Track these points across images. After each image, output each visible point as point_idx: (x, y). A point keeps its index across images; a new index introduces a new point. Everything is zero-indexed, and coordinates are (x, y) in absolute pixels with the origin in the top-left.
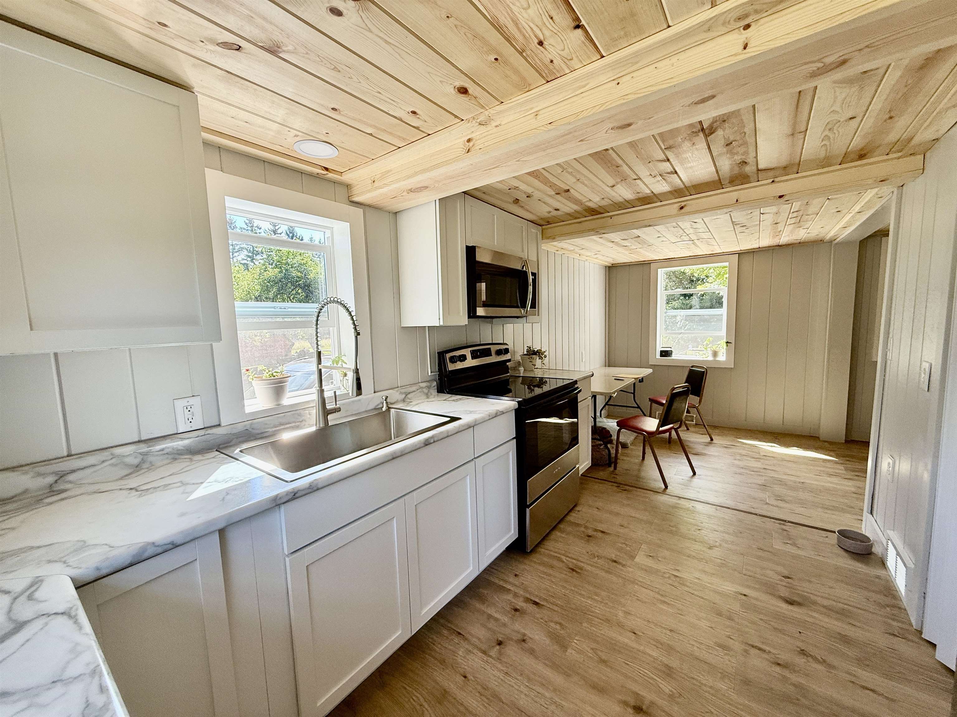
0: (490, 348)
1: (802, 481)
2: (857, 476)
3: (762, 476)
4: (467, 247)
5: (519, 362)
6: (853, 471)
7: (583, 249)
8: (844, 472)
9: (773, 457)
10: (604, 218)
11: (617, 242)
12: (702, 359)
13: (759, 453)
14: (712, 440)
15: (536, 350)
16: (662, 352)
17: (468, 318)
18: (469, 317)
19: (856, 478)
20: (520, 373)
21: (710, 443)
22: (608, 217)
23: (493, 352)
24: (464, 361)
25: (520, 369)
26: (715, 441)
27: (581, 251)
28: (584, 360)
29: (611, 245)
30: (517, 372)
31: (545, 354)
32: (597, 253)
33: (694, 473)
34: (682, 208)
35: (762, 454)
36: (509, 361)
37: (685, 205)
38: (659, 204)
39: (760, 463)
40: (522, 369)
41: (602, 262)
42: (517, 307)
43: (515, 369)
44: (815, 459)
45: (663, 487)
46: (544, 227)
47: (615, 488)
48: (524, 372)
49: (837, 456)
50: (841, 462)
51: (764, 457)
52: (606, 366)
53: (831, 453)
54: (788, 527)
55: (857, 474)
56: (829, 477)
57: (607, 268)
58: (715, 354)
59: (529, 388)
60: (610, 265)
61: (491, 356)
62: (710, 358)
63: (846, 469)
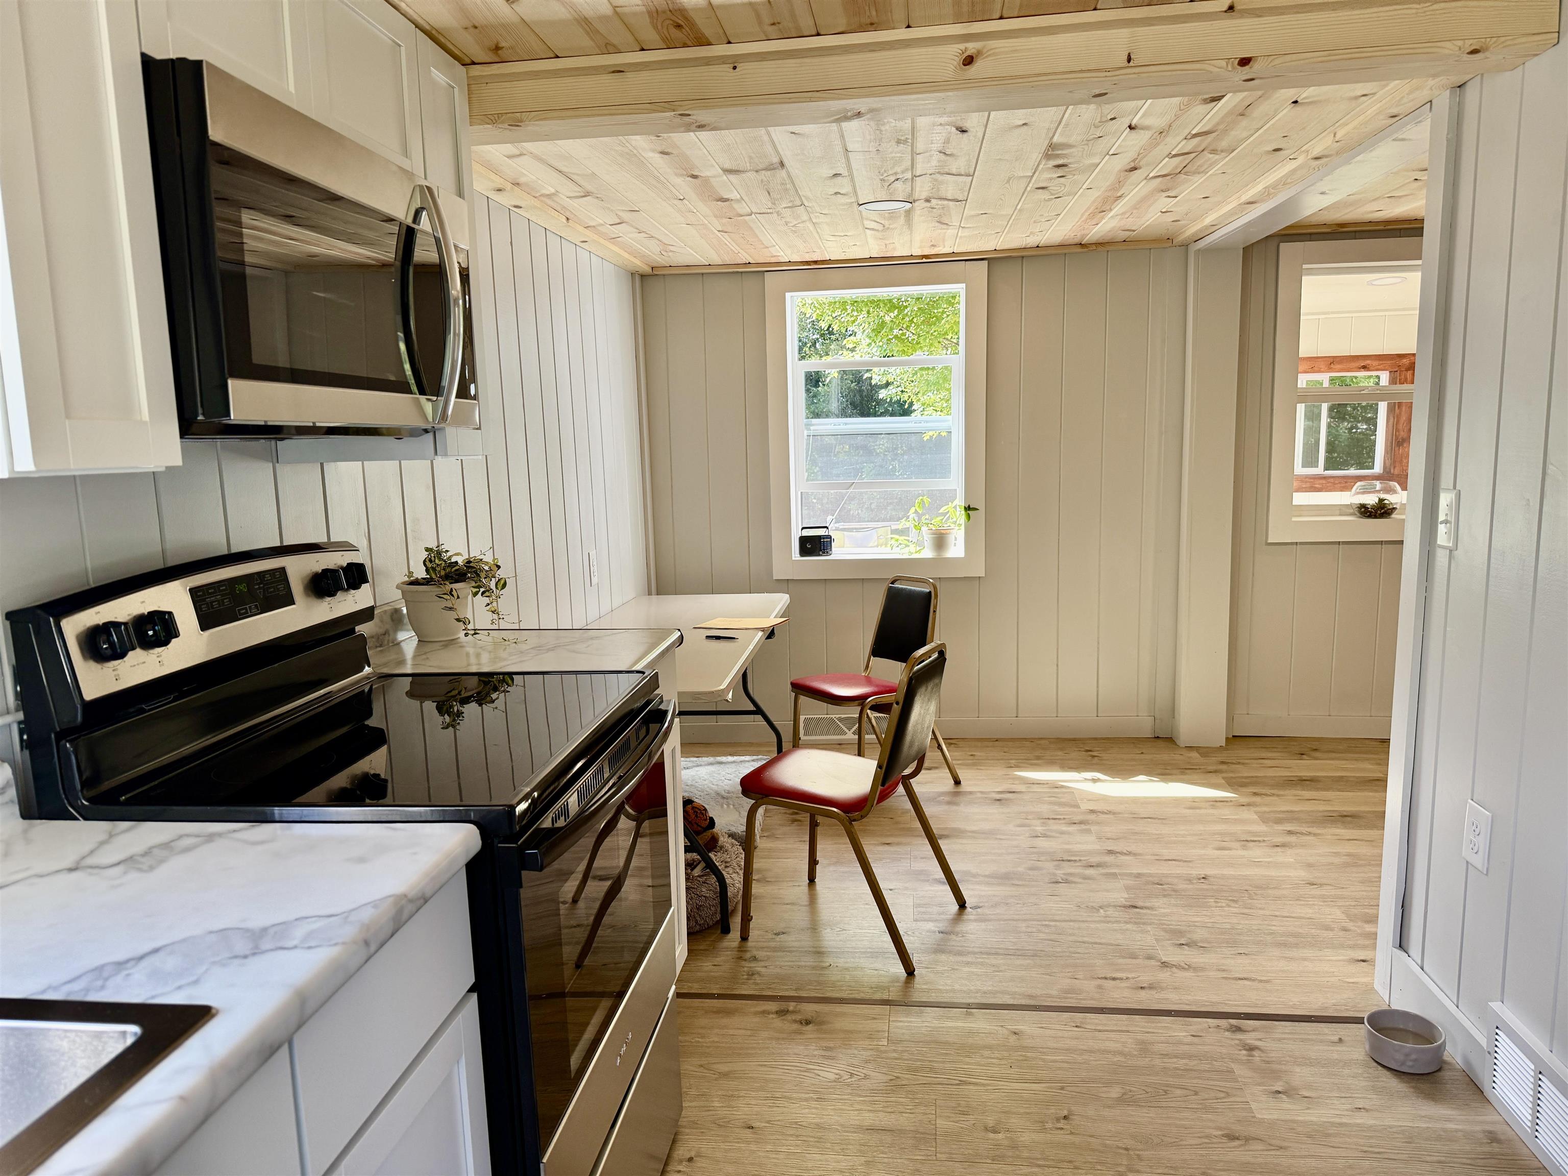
0: (283, 570)
1: (1203, 873)
2: (1290, 832)
3: (1114, 875)
4: (148, 62)
5: (397, 611)
6: (1279, 821)
7: (587, 194)
8: (1263, 828)
9: (1109, 812)
10: (708, 61)
11: (706, 180)
12: (906, 556)
13: (1077, 806)
14: (957, 782)
15: (460, 560)
16: (803, 540)
17: (182, 436)
18: (187, 428)
19: (1292, 839)
20: (402, 662)
21: (956, 794)
22: (723, 60)
23: (297, 587)
24: (165, 643)
25: (402, 636)
26: (965, 786)
27: (575, 203)
28: (595, 580)
29: (683, 185)
30: (392, 656)
31: (501, 574)
32: (626, 216)
33: (962, 905)
34: (969, 61)
35: (1085, 806)
36: (367, 614)
37: (979, 53)
38: (901, 34)
39: (1092, 838)
40: (407, 639)
41: (626, 255)
42: (401, 387)
43: (387, 641)
44: (1194, 804)
45: (900, 970)
46: (476, 71)
47: (777, 1022)
48: (417, 655)
49: (1233, 784)
50: (1244, 800)
51: (1092, 817)
52: (650, 594)
53: (1219, 779)
54: (1255, 1033)
55: (1289, 827)
56: (1244, 848)
57: (637, 278)
58: (940, 541)
59: (442, 709)
60: (648, 270)
61: (292, 602)
62: (928, 553)
63: (1264, 820)
